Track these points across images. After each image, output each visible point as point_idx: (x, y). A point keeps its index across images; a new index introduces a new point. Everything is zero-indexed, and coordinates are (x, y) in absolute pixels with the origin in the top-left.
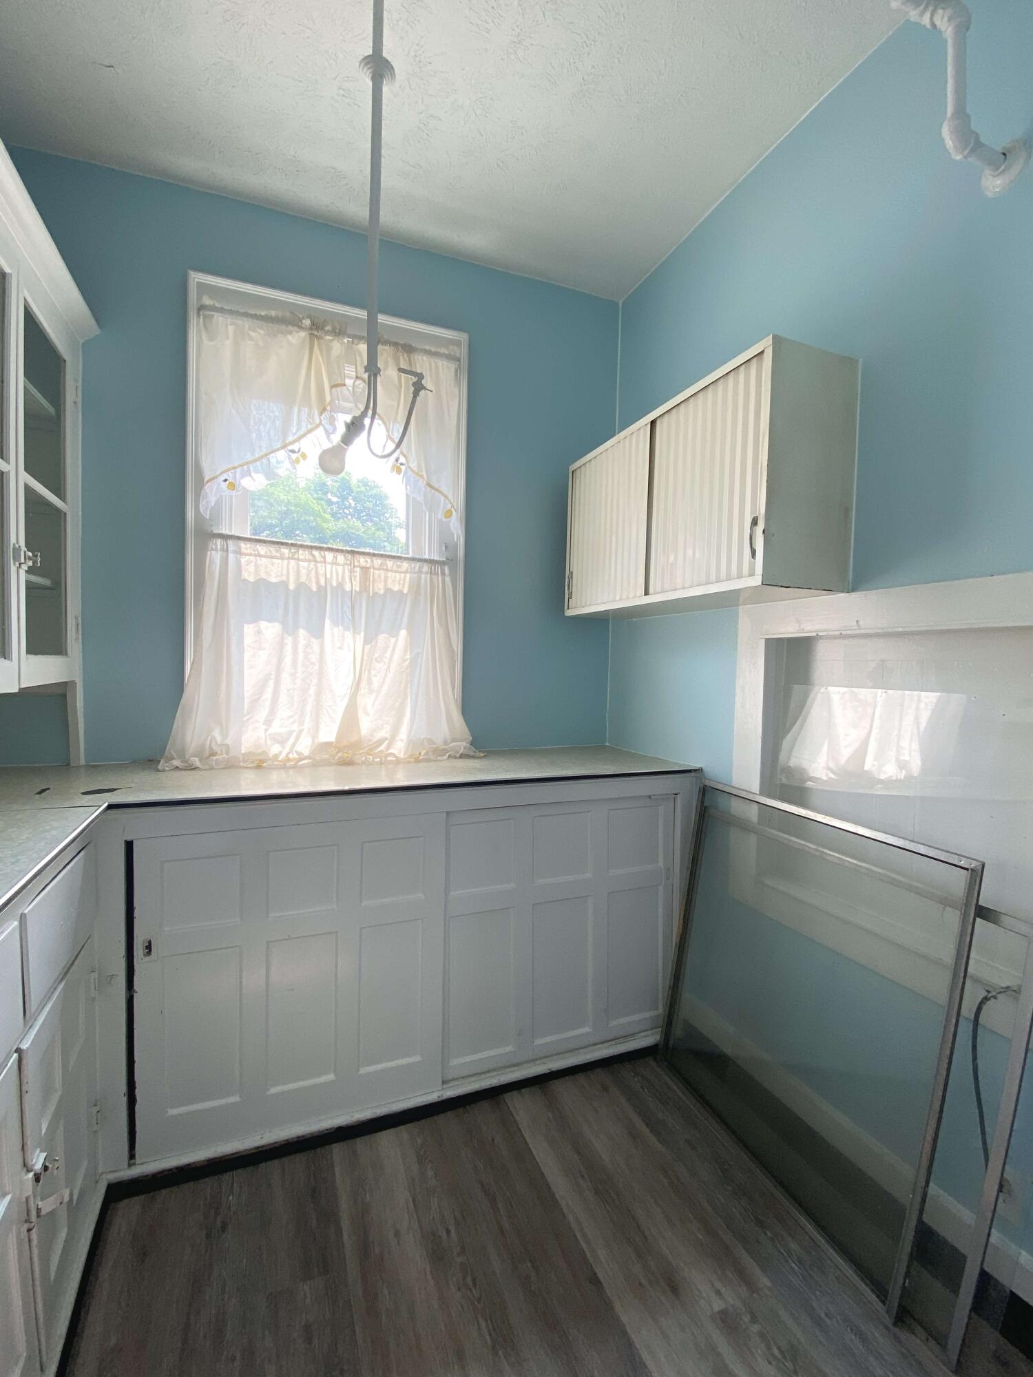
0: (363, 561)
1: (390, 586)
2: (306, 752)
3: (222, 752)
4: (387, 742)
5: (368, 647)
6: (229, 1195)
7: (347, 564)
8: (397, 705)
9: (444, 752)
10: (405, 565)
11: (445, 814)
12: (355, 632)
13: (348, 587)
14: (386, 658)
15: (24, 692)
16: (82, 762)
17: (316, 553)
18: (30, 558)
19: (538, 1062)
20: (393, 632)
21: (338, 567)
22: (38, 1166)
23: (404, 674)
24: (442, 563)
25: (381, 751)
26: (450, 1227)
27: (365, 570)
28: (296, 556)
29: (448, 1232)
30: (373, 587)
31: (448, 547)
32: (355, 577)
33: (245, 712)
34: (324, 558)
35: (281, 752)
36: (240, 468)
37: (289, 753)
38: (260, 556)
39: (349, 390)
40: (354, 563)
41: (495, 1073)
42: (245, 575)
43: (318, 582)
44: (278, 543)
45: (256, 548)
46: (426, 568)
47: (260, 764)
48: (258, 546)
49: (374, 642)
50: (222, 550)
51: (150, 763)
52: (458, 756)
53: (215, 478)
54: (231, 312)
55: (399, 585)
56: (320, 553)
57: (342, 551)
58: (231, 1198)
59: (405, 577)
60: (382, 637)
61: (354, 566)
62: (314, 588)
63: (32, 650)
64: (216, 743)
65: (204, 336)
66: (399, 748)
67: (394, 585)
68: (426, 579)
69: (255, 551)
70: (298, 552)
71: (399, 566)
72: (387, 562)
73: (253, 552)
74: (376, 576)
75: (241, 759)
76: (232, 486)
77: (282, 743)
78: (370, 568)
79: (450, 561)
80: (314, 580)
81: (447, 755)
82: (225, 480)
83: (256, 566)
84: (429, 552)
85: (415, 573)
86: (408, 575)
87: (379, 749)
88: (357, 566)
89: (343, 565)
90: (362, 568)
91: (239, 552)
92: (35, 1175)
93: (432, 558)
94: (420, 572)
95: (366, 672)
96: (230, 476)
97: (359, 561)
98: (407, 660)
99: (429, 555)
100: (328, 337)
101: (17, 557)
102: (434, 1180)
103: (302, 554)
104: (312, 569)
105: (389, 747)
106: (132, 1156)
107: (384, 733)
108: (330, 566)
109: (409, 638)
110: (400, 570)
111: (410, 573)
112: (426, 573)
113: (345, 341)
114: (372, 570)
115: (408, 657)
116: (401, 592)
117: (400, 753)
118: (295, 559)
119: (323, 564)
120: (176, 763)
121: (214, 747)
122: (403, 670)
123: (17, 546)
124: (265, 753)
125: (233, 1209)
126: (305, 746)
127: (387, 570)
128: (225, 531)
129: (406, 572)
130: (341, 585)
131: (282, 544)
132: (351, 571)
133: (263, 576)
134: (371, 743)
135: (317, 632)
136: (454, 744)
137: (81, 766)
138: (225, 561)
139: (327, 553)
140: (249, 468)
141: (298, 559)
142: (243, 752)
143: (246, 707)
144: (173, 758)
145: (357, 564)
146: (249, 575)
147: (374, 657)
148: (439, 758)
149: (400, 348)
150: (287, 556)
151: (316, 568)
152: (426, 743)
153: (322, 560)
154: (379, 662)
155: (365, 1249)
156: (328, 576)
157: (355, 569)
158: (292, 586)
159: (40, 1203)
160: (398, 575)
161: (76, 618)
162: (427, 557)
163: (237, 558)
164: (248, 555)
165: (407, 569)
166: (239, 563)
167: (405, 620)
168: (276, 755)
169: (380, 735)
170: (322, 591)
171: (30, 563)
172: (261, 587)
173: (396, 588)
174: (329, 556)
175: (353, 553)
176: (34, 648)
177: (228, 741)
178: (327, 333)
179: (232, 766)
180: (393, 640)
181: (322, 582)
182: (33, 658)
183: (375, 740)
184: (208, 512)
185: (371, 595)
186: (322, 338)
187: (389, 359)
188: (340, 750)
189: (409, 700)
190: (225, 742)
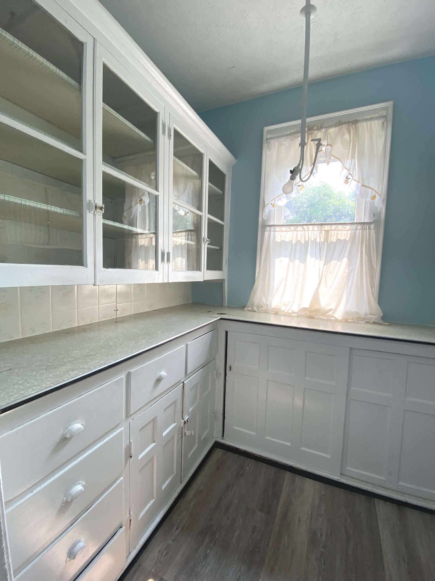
0: (326, 228)
1: (339, 237)
2: (296, 311)
3: (265, 306)
4: (333, 311)
5: (325, 267)
6: (247, 466)
7: (319, 230)
8: (340, 294)
9: (363, 319)
10: (348, 227)
11: (349, 348)
12: (321, 260)
13: (318, 240)
14: (335, 271)
15: (205, 282)
16: (226, 305)
17: (305, 227)
18: (208, 241)
19: (399, 493)
20: (339, 259)
21: (314, 232)
22: (186, 420)
23: (344, 279)
24: (370, 223)
25: (330, 315)
26: (323, 535)
27: (327, 232)
28: (296, 229)
29: (322, 535)
30: (330, 239)
31: (375, 214)
32: (322, 235)
33: (274, 293)
34: (308, 228)
35: (286, 309)
36: (277, 198)
37: (289, 310)
38: (282, 231)
39: (323, 152)
40: (322, 229)
41: (372, 486)
42: (276, 240)
43: (305, 238)
44: (289, 225)
45: (281, 229)
46: (359, 227)
47: (277, 313)
48: (282, 228)
49: (329, 264)
50: (269, 231)
51: (242, 307)
52: (372, 322)
53: (268, 204)
54: (276, 137)
55: (344, 236)
56: (307, 227)
57: (316, 224)
58: (247, 467)
59: (348, 233)
60: (333, 262)
61: (322, 231)
62: (303, 242)
63: (208, 268)
64: (264, 303)
65: (267, 150)
66: (339, 315)
67: (342, 237)
68: (359, 232)
69: (280, 229)
70: (297, 228)
71: (344, 228)
72: (339, 226)
73: (280, 230)
74: (332, 234)
75: (270, 310)
76: (273, 206)
77: (286, 306)
78: (329, 230)
79: (376, 222)
80: (303, 239)
81: (365, 321)
82: (271, 204)
83: (281, 235)
84: (364, 218)
85: (353, 230)
86: (349, 232)
87: (329, 314)
88: (323, 230)
89: (317, 230)
90: (326, 231)
91: (275, 231)
92: (184, 421)
93: (366, 221)
94: (356, 229)
95: (324, 278)
96: (273, 202)
97: (324, 228)
98: (347, 272)
99: (364, 221)
100: (315, 132)
101: (204, 241)
102: (323, 511)
103: (300, 228)
104: (303, 234)
105: (333, 313)
106: (223, 436)
107: (332, 306)
108: (311, 232)
109: (348, 262)
110: (345, 229)
111: (351, 230)
112: (360, 229)
113: (323, 130)
114: (330, 231)
115: (347, 271)
116: (345, 240)
117: (339, 317)
118: (296, 231)
119: (308, 231)
120: (249, 309)
121: (262, 305)
122: (344, 277)
123: (204, 237)
124: (280, 309)
125: (247, 471)
126: (295, 308)
127: (338, 230)
128: (272, 223)
129: (348, 230)
130: (315, 240)
131: (291, 225)
132: (320, 233)
133: (283, 239)
134: (325, 310)
135: (303, 260)
136: (370, 316)
137: (226, 306)
138: (269, 235)
139: (310, 226)
140: (280, 197)
141: (297, 231)
142: (272, 307)
143: (275, 290)
144: (249, 307)
145: (323, 229)
146: (278, 239)
147: (329, 271)
148: (359, 322)
149: (350, 123)
150: (293, 230)
151: (305, 233)
152: (354, 314)
153: (308, 229)
154: (331, 274)
155: (285, 516)
156: (310, 236)
157: (322, 232)
158: (294, 242)
159: (186, 431)
160: (344, 232)
161: (226, 259)
162: (363, 221)
163: (274, 233)
164: (279, 231)
165: (349, 229)
166: (274, 235)
167: (347, 253)
168: (284, 310)
169: (329, 308)
170: (307, 243)
171: (208, 242)
172: (283, 243)
173: (342, 238)
174: (311, 227)
175: (321, 224)
176: (209, 268)
177: (268, 303)
178: (315, 130)
179: (267, 312)
180: (339, 263)
181: (307, 239)
182: (209, 271)
183: (327, 309)
184: (266, 217)
185: (329, 242)
186: (313, 133)
187: (345, 130)
188: (311, 312)
189: (345, 292)
190: (267, 303)
